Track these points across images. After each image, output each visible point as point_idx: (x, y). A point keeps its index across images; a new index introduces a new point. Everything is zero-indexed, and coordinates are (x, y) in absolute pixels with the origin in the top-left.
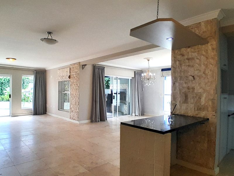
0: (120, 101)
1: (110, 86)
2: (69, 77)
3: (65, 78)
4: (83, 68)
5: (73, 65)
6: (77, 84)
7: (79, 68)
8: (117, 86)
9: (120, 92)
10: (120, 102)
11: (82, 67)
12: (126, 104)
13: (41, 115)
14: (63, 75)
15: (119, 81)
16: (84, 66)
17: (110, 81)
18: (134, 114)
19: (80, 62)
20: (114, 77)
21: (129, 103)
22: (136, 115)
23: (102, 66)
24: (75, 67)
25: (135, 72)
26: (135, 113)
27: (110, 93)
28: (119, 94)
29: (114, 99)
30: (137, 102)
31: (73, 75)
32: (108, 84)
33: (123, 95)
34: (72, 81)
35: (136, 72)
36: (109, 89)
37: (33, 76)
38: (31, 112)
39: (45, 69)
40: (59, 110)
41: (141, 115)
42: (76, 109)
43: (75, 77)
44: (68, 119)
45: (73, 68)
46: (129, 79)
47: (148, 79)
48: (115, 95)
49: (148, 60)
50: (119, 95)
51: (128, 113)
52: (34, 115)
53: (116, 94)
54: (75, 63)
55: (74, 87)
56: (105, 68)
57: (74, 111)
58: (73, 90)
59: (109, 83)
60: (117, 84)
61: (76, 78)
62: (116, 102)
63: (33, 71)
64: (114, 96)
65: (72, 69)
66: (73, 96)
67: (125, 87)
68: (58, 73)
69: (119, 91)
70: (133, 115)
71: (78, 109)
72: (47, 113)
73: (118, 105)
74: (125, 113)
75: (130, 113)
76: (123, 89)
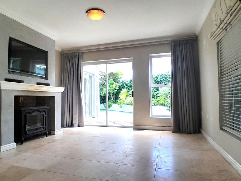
38: (170, 125)
72: (202, 131)
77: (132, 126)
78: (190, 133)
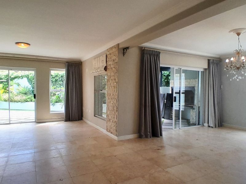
0: (185, 104)
1: (170, 82)
2: (106, 69)
3: (100, 71)
4: (124, 53)
5: (110, 50)
6: (115, 80)
7: (117, 52)
8: (180, 83)
9: (185, 91)
10: (185, 106)
11: (123, 51)
12: (194, 109)
13: (75, 121)
14: (99, 67)
15: (183, 75)
16: (125, 50)
17: (170, 76)
18: (206, 124)
19: (118, 44)
20: (176, 68)
21: (199, 107)
22: (209, 126)
23: (155, 50)
24: (113, 53)
25: (209, 60)
26: (208, 123)
27: (170, 92)
28: (182, 93)
29: (175, 101)
30: (211, 105)
31: (110, 65)
32: (168, 81)
33: (189, 95)
34: (109, 74)
35: (211, 61)
36: (169, 86)
37: (65, 69)
38: (63, 117)
39: (81, 61)
40: (95, 116)
41: (219, 126)
42: (114, 118)
43: (112, 68)
44: (105, 131)
45: (110, 54)
46: (199, 71)
47: (238, 68)
48: (177, 96)
49: (239, 34)
50: (184, 95)
51: (197, 123)
52: (66, 121)
53: (179, 93)
54: (112, 47)
55: (111, 84)
56: (160, 53)
57: (111, 121)
58: (110, 87)
59: (169, 78)
60: (180, 79)
61: (114, 69)
62: (179, 105)
63: (65, 63)
64: (175, 97)
65: (108, 57)
66: (110, 97)
67: (192, 83)
68: (94, 63)
69: (183, 90)
70: (204, 125)
71: (116, 118)
72: (83, 118)
73: (181, 110)
74: (192, 121)
75: (201, 123)
76: (190, 87)
77: (34, 121)
78: (76, 121)
